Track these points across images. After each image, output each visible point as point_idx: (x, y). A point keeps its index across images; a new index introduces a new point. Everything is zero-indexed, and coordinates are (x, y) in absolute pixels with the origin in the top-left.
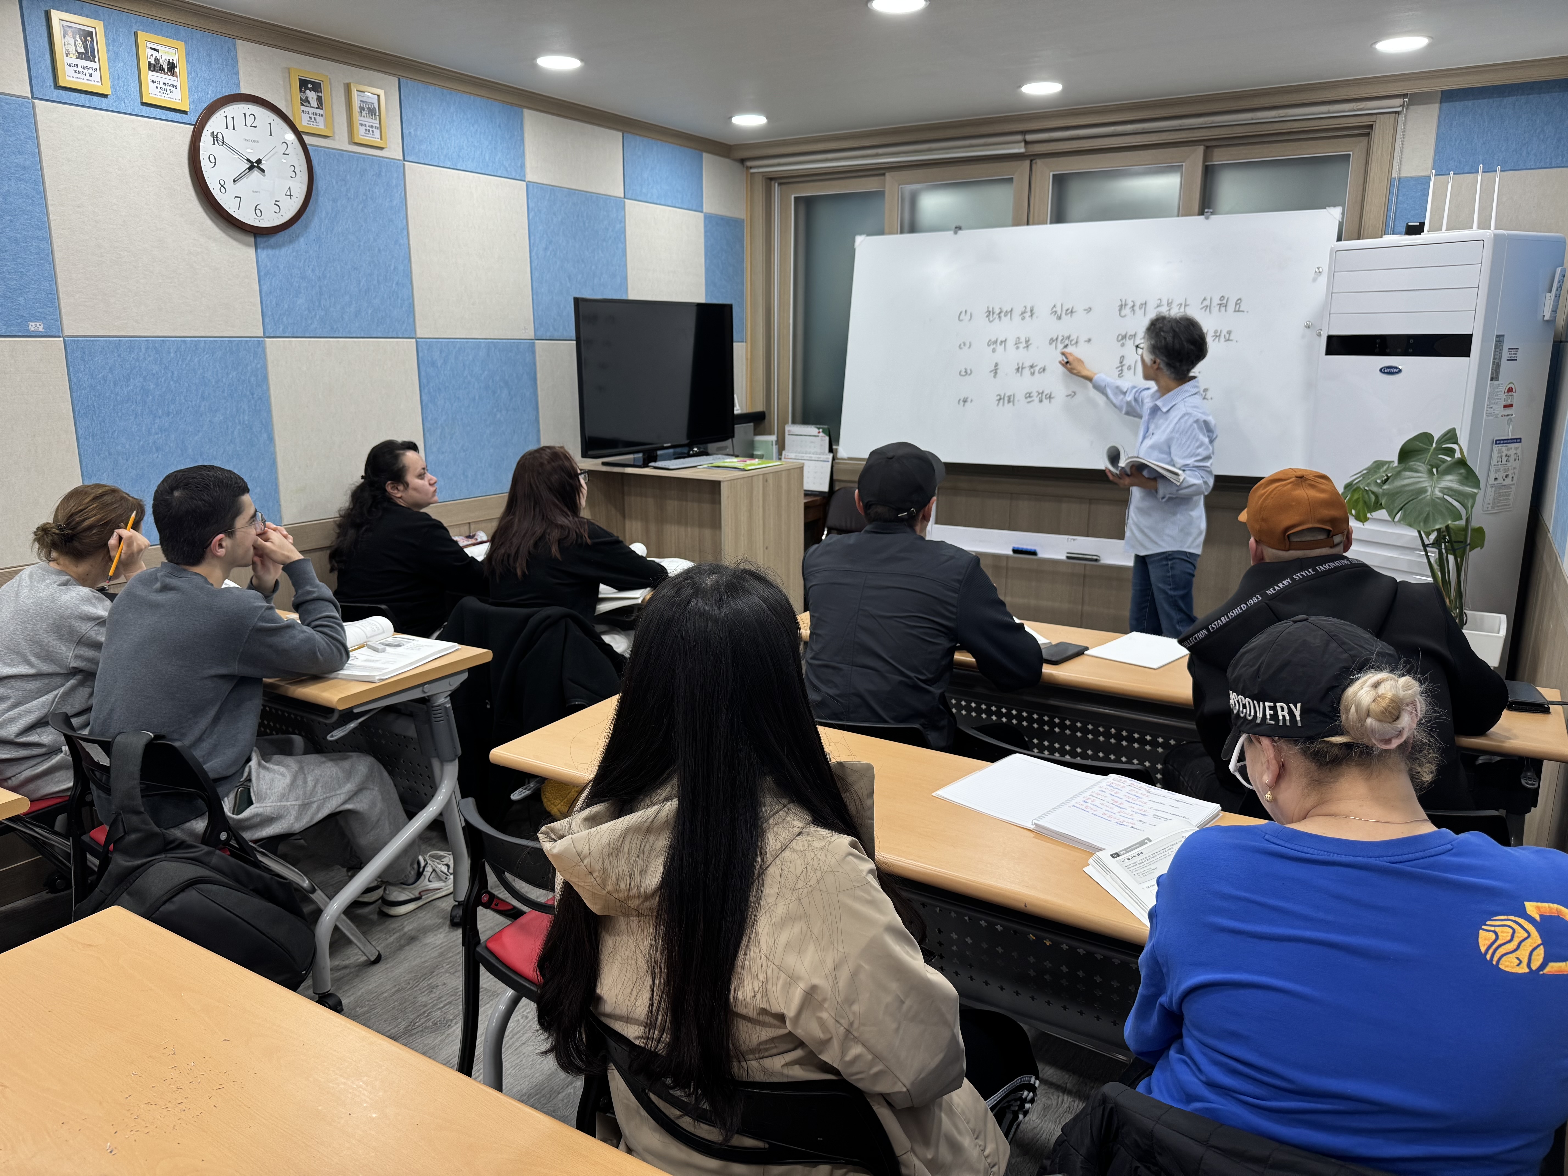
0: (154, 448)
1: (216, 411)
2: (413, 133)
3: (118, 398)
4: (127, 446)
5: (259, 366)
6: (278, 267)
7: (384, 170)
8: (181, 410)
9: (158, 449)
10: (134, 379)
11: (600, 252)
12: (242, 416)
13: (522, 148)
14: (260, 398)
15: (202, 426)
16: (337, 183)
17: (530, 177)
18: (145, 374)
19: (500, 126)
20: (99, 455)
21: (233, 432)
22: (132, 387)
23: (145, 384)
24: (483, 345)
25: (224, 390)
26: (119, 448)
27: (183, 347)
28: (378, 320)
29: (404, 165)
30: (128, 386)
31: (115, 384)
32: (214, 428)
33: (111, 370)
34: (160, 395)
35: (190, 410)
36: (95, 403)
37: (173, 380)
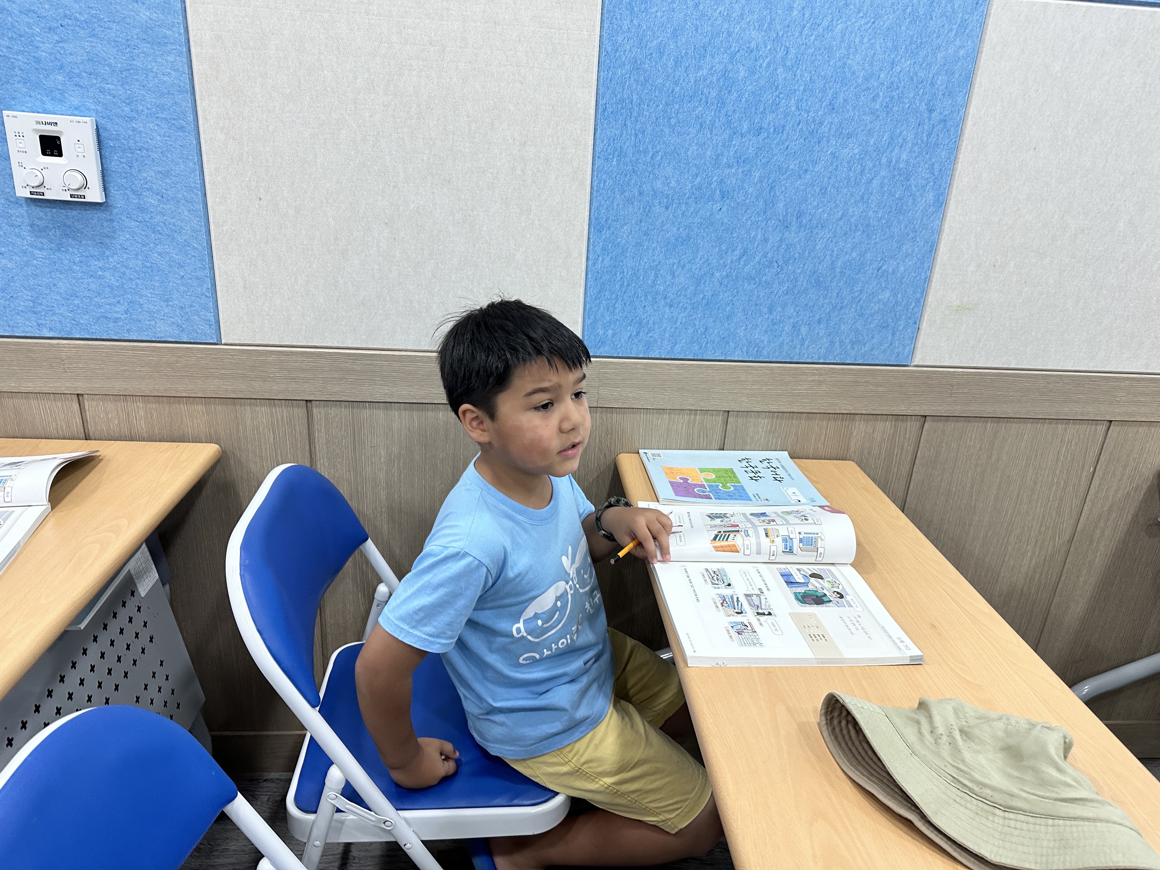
0: (718, 191)
1: (849, 136)
3: (677, 89)
4: (673, 184)
8: (784, 126)
9: (723, 196)
10: (713, 57)
12: (897, 151)
15: (815, 163)
18: (735, 47)
20: (623, 192)
21: (870, 181)
22: (705, 72)
23: (730, 67)
25: (877, 95)
26: (659, 184)
30: (700, 68)
31: (677, 62)
32: (836, 169)
33: (675, 35)
34: (752, 93)
35: (801, 129)
36: (635, 97)
37: (784, 66)
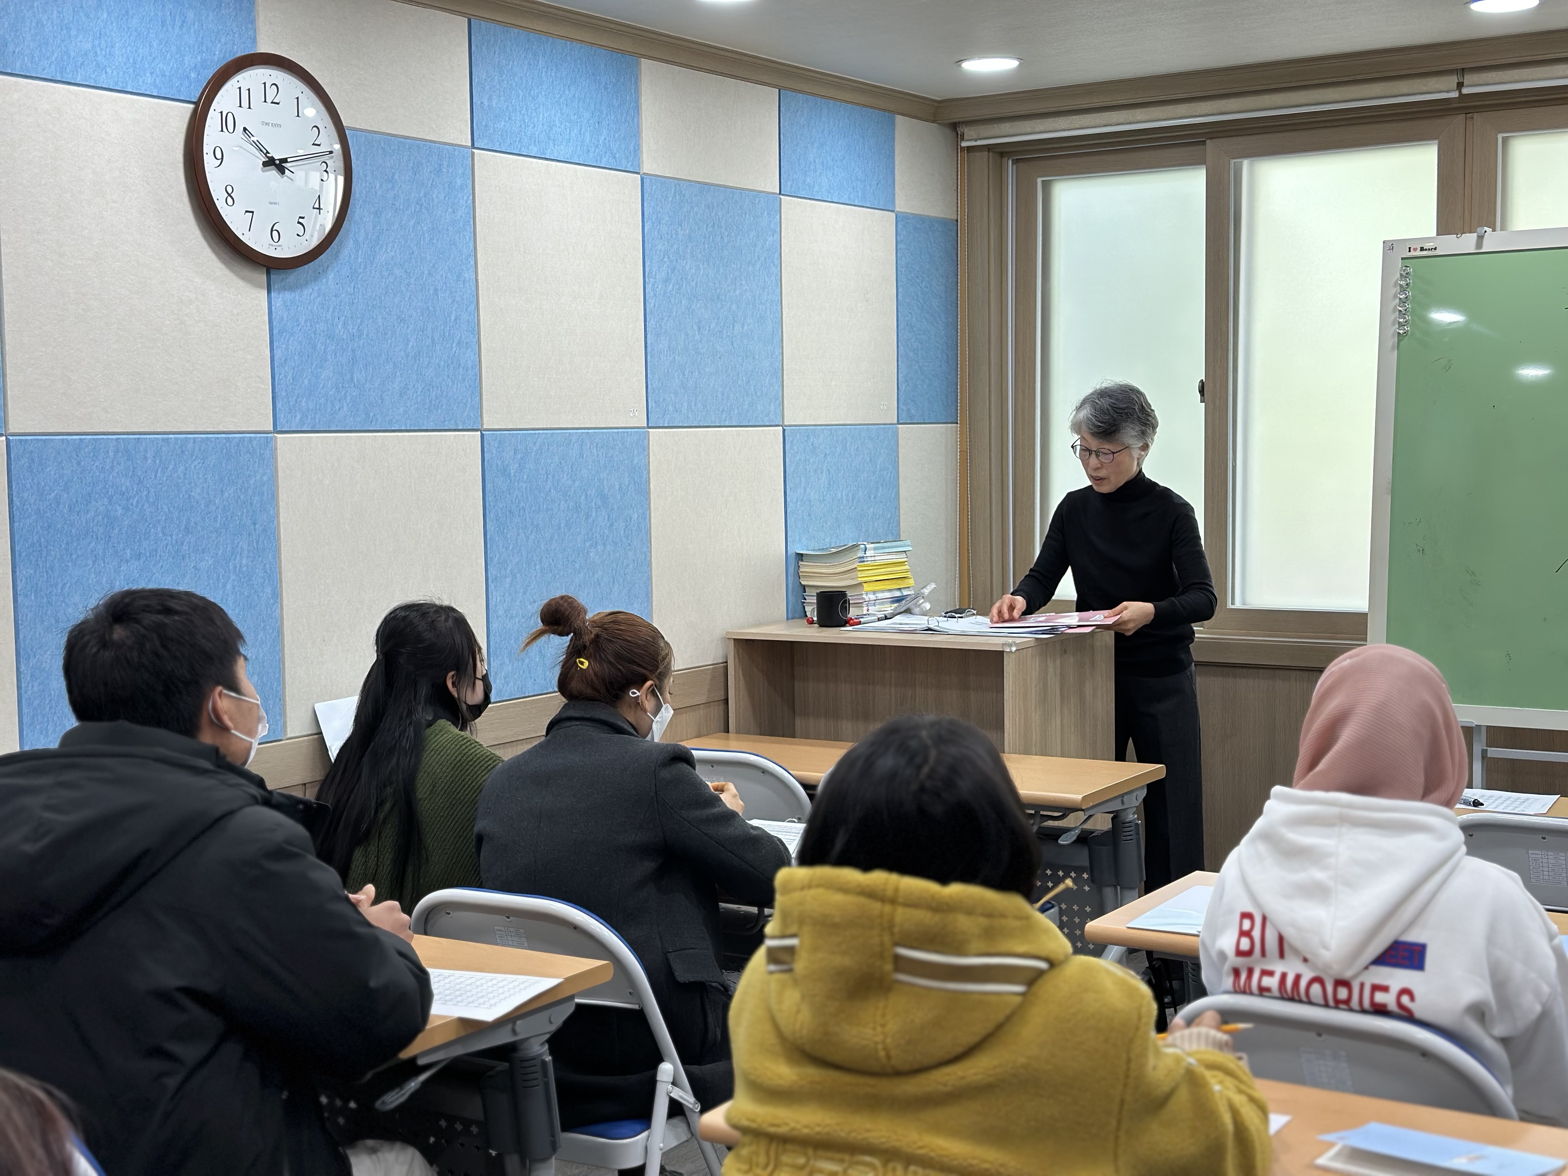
1: (203, 551)
2: (486, 103)
3: (74, 530)
5: (265, 478)
6: (297, 320)
7: (445, 163)
8: (156, 550)
10: (96, 501)
11: (744, 282)
12: (238, 557)
13: (636, 120)
14: (264, 530)
15: (184, 576)
16: (381, 186)
17: (648, 167)
18: (111, 492)
19: (606, 89)
20: (42, 622)
21: (224, 586)
22: (92, 513)
23: (110, 508)
24: (574, 439)
25: (216, 517)
27: (164, 449)
28: (431, 402)
29: (473, 154)
30: (88, 511)
31: (70, 510)
33: (66, 487)
34: (130, 526)
35: (169, 550)
36: (42, 540)
37: (148, 502)
